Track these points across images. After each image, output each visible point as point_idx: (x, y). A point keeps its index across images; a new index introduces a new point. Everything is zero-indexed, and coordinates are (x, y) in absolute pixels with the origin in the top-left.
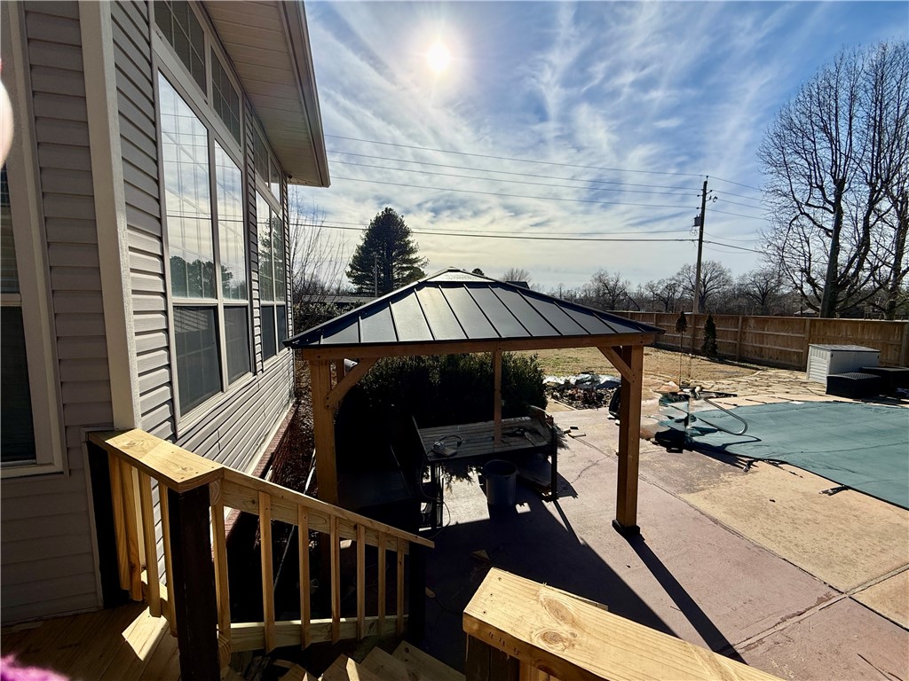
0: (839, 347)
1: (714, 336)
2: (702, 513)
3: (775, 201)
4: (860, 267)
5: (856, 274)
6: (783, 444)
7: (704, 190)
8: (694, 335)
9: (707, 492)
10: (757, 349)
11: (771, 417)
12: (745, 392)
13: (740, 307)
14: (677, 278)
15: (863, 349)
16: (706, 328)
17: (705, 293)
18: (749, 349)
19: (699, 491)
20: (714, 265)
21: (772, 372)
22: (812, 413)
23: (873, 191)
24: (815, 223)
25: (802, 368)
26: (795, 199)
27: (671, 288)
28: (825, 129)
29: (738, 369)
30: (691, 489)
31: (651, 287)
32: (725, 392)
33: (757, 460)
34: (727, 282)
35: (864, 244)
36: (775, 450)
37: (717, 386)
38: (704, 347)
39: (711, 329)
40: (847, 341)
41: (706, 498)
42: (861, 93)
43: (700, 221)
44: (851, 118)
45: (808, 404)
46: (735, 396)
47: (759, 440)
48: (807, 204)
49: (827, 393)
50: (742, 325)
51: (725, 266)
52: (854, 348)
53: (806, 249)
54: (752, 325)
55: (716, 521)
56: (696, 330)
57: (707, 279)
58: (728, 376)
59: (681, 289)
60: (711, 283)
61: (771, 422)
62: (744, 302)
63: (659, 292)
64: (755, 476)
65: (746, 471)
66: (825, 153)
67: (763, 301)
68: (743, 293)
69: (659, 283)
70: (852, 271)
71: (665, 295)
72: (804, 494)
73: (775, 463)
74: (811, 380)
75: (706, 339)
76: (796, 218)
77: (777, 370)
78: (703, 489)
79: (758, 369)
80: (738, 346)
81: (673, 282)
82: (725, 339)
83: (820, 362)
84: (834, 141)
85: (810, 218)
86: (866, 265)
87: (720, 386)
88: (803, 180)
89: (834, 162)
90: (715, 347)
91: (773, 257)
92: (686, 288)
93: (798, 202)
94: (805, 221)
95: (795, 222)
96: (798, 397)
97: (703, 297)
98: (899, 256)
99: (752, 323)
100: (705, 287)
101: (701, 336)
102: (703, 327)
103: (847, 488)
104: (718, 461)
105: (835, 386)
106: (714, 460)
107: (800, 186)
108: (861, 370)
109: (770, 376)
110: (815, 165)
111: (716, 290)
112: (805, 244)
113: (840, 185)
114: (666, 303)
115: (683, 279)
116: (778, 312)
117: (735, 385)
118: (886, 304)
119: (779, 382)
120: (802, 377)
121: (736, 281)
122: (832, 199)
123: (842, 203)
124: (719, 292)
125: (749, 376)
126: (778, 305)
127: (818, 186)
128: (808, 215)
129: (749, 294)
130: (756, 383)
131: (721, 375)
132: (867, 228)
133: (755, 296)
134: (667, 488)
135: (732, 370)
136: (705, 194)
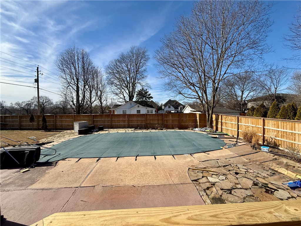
0: (80, 122)
1: (46, 123)
2: (37, 190)
3: (62, 80)
4: (84, 101)
5: (83, 103)
6: (67, 153)
7: (38, 70)
8: (38, 123)
9: (40, 180)
10: (61, 125)
11: (64, 146)
12: (57, 140)
13: (57, 112)
14: (31, 101)
15: (85, 122)
16: (42, 120)
17: (44, 107)
18: (58, 125)
19: (37, 182)
20: (46, 97)
21: (65, 131)
22: (75, 141)
23: (84, 83)
24: (73, 89)
25: (73, 129)
26: (67, 81)
27: (29, 105)
28: (72, 64)
29: (55, 132)
30: (33, 183)
31: (18, 104)
32: (50, 141)
33: (58, 161)
34: (52, 103)
35: (84, 96)
36: (64, 155)
37: (47, 140)
38: (43, 127)
39: (44, 120)
40: (82, 120)
41: (39, 183)
42: (79, 58)
43: (37, 81)
44: (78, 64)
45: (74, 139)
46: (53, 142)
47: (60, 154)
48: (70, 83)
49: (79, 134)
50: (55, 118)
51: (50, 98)
52: (83, 122)
53: (72, 95)
54: (58, 118)
55: (43, 189)
56: (38, 121)
57: (44, 102)
58: (52, 135)
59: (33, 106)
60: (46, 104)
61: (64, 147)
62: (58, 110)
63: (23, 106)
64: (58, 166)
65: (55, 166)
66: (73, 71)
67: (64, 110)
68: (57, 107)
69: (22, 103)
70: (83, 102)
71: (26, 107)
72: (71, 165)
73: (63, 159)
74: (75, 132)
75: (43, 124)
76: (68, 86)
77: (67, 131)
78: (38, 180)
79: (61, 131)
80: (55, 125)
81: (29, 103)
82: (50, 123)
83: (77, 127)
84: (75, 69)
85: (72, 87)
86: (85, 101)
87: (48, 140)
88: (69, 76)
89: (76, 74)
90: (47, 126)
91: (63, 97)
92: (35, 105)
93: (68, 82)
94: (71, 88)
95: (68, 87)
96: (72, 137)
97: (43, 109)
98: (91, 100)
99: (58, 117)
100: (44, 105)
101: (41, 123)
102: (41, 120)
103: (81, 158)
104: (45, 167)
105: (80, 132)
106: (44, 167)
107: (68, 77)
108: (85, 127)
109: (65, 133)
110: (71, 73)
111: (48, 106)
112: (71, 94)
113: (78, 79)
114: (27, 111)
115: (34, 102)
116: (68, 113)
117: (54, 138)
118: (90, 111)
119: (67, 134)
120: (73, 131)
121: (54, 103)
122: (76, 83)
123: (79, 85)
124: (49, 107)
125: (58, 134)
126: (68, 111)
127: (73, 79)
128: (71, 86)
129: (59, 107)
130: (61, 136)
131: (49, 136)
132: (84, 92)
133: (61, 108)
134: (22, 188)
135: (53, 133)
136: (38, 72)
